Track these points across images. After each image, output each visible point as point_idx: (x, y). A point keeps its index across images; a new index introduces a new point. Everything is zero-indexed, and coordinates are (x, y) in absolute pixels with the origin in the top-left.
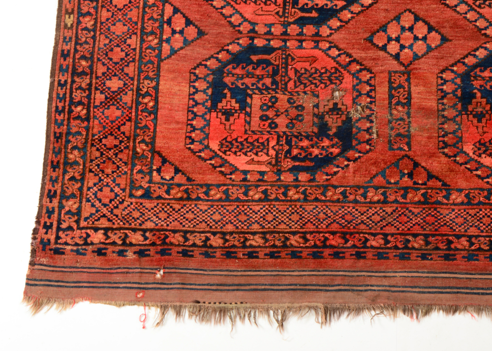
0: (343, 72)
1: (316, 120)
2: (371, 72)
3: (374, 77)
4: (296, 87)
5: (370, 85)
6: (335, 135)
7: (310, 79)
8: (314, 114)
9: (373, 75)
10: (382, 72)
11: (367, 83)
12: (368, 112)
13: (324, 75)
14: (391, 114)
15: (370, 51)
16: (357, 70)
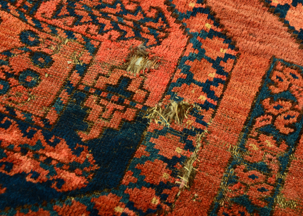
0: (173, 24)
1: (64, 96)
2: (232, 46)
3: (236, 58)
5: (220, 71)
7: (96, 12)
9: (233, 53)
11: (216, 64)
12: (190, 122)
13: (128, 16)
15: (249, 7)
16: (204, 31)
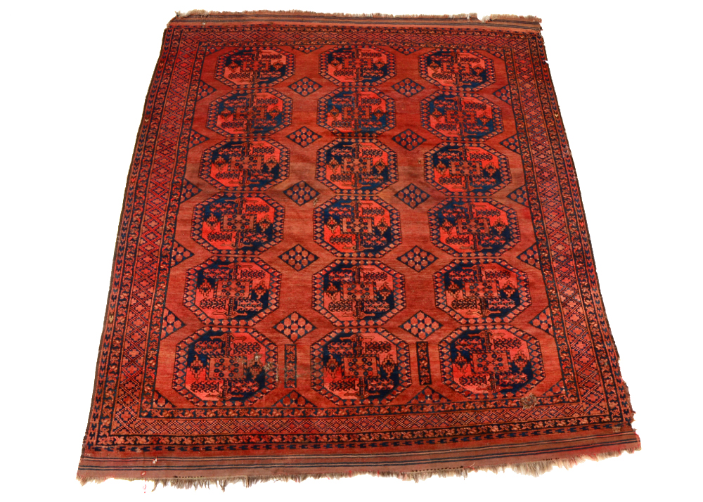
0: (260, 345)
2: (275, 345)
4: (234, 353)
5: (275, 352)
6: (256, 380)
7: (242, 349)
8: (244, 368)
9: (276, 347)
10: (281, 345)
11: (273, 351)
12: (273, 367)
13: (250, 347)
14: (286, 368)
15: (275, 334)
16: (268, 344)
